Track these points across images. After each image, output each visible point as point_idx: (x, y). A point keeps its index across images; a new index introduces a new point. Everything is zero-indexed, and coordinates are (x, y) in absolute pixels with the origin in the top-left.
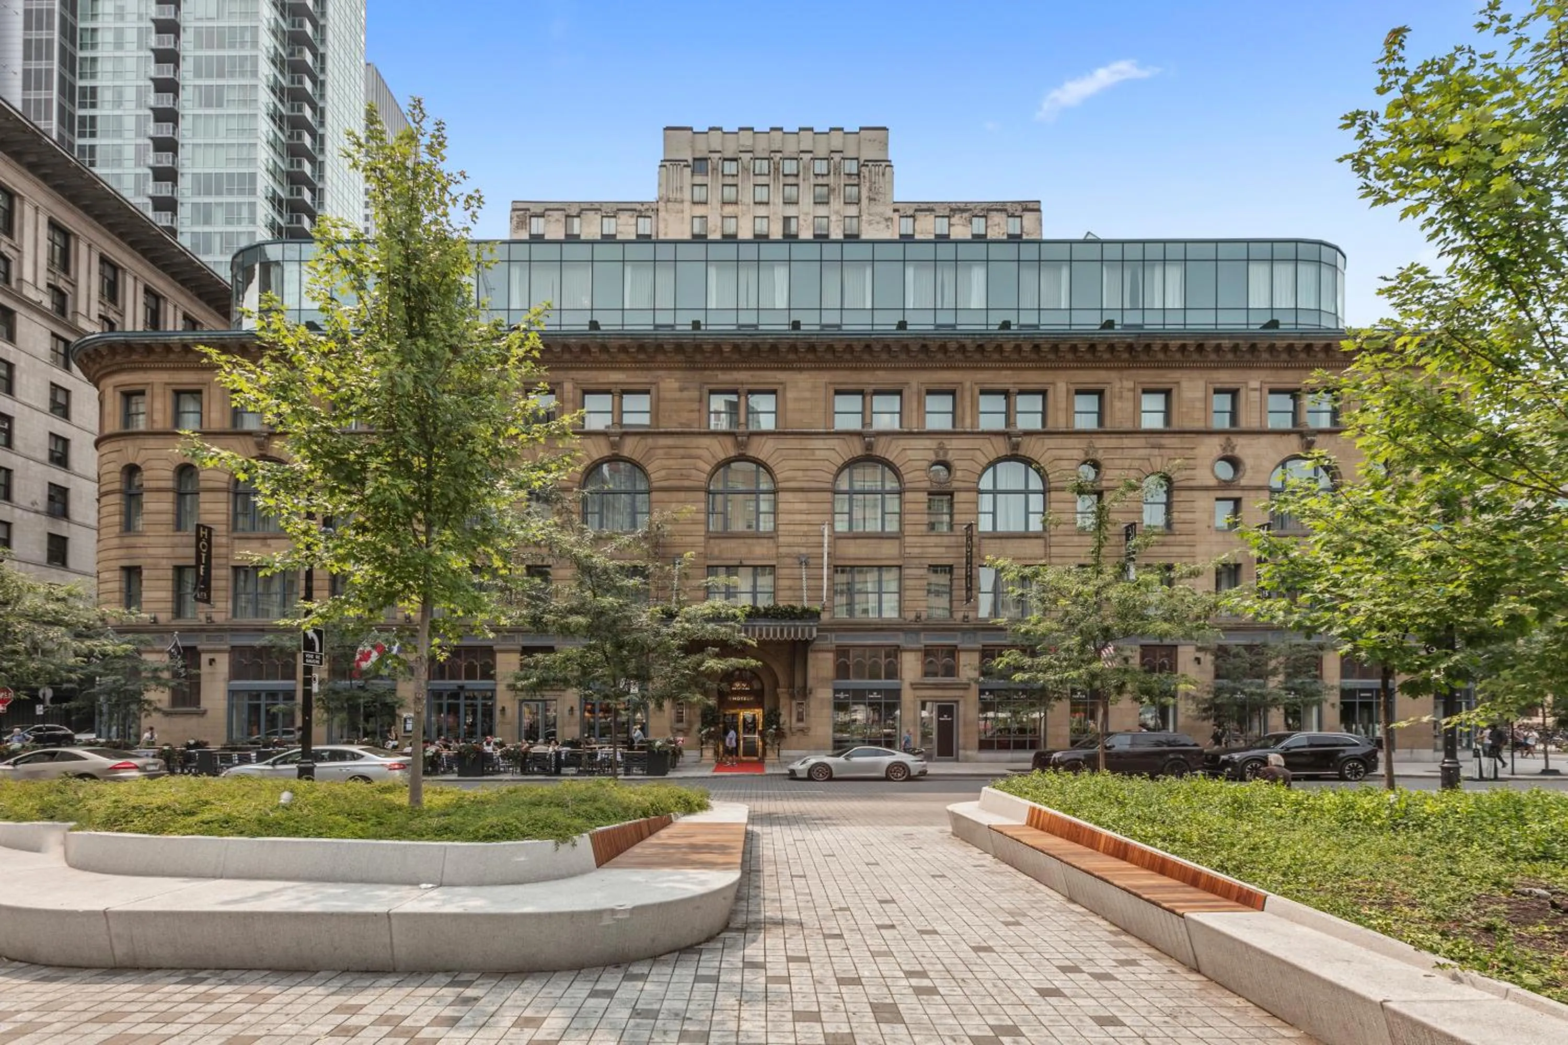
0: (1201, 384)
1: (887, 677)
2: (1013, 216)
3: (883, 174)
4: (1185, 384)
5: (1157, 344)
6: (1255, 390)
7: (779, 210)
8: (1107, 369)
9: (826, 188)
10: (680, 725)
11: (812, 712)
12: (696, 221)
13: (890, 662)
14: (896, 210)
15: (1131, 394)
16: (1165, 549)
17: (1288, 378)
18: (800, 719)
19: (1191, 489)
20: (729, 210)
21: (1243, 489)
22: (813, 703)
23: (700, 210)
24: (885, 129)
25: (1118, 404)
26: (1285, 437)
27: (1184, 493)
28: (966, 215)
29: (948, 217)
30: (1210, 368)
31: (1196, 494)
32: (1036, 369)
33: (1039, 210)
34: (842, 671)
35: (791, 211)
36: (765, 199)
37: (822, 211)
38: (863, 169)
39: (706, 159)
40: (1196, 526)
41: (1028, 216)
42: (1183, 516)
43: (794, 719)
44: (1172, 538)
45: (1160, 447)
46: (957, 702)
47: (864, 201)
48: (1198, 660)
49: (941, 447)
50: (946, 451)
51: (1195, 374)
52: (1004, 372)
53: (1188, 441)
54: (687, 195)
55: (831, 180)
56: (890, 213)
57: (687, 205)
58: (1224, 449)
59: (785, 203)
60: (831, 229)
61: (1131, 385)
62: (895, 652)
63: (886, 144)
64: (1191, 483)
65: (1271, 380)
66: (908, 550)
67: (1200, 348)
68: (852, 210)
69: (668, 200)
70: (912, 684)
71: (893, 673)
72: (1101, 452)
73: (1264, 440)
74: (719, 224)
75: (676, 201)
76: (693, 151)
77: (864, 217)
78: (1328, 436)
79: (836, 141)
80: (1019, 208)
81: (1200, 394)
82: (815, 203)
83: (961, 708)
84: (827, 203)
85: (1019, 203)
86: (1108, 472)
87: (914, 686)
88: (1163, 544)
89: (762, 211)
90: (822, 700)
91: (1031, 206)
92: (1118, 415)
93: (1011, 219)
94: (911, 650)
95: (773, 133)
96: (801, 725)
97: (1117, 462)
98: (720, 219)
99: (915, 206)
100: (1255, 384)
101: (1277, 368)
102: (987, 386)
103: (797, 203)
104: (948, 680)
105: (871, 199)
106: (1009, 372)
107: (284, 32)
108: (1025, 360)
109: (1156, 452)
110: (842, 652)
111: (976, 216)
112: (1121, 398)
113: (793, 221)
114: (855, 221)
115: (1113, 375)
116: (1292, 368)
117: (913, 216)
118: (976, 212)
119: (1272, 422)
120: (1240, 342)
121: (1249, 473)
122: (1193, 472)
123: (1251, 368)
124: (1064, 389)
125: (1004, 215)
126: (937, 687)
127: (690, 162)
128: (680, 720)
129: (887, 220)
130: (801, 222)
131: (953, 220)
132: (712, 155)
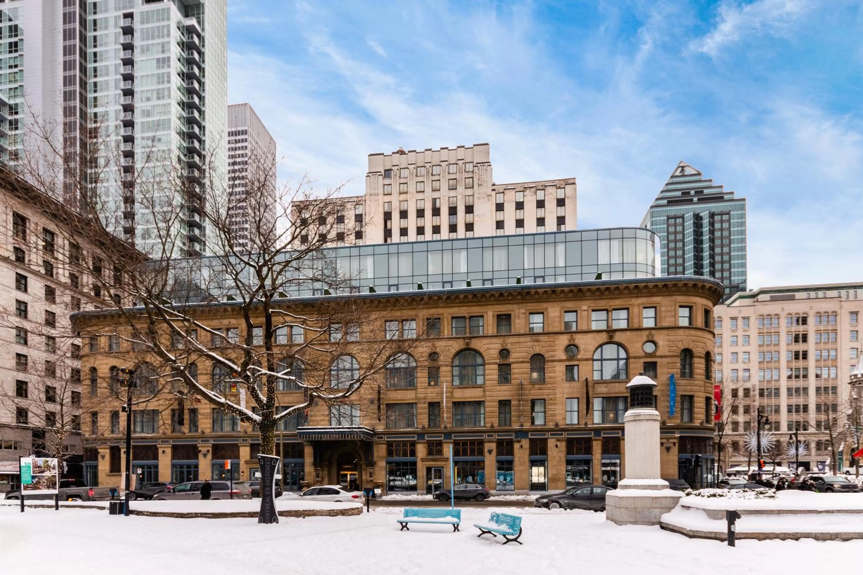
0: (558, 309)
1: (410, 456)
2: (560, 188)
3: (486, 170)
4: (550, 310)
5: (533, 291)
6: (585, 310)
7: (429, 195)
8: (512, 304)
9: (455, 181)
10: (317, 479)
11: (377, 473)
12: (386, 205)
13: (412, 449)
14: (493, 190)
15: (524, 316)
16: (541, 391)
17: (602, 304)
18: (371, 476)
19: (553, 361)
20: (403, 197)
21: (579, 360)
22: (377, 469)
23: (387, 199)
24: (487, 144)
25: (517, 321)
26: (600, 334)
27: (550, 364)
28: (533, 190)
29: (523, 191)
30: (562, 301)
31: (556, 363)
32: (479, 305)
33: (574, 184)
34: (390, 453)
35: (436, 195)
36: (422, 190)
37: (452, 193)
38: (475, 168)
39: (391, 170)
40: (556, 380)
41: (568, 187)
42: (550, 375)
43: (368, 475)
44: (544, 386)
45: (538, 341)
46: (443, 467)
47: (476, 186)
48: (557, 446)
49: (433, 346)
50: (436, 348)
51: (555, 304)
52: (463, 308)
53: (552, 338)
54: (381, 191)
55: (458, 176)
56: (490, 192)
57: (381, 197)
58: (570, 341)
59: (433, 191)
60: (458, 203)
61: (523, 311)
62: (413, 444)
63: (489, 153)
64: (554, 358)
65: (593, 305)
66: (419, 395)
67: (554, 292)
68: (469, 192)
69: (371, 195)
70: (421, 459)
71: (413, 453)
72: (509, 345)
73: (590, 335)
74: (398, 206)
75: (375, 195)
76: (384, 166)
77: (476, 196)
78: (622, 332)
79: (461, 154)
80: (563, 183)
81: (558, 314)
82: (449, 189)
83: (445, 470)
84: (456, 189)
85: (563, 180)
86: (513, 354)
87: (422, 460)
88: (540, 389)
89: (420, 196)
90: (381, 467)
91: (570, 181)
92: (517, 326)
93: (558, 190)
94: (421, 443)
95: (426, 152)
96: (371, 479)
97: (518, 349)
98: (398, 203)
99: (505, 187)
100: (585, 308)
101: (595, 299)
102: (455, 315)
103: (439, 190)
104: (438, 457)
105: (479, 185)
106: (465, 308)
107: (184, 118)
108: (470, 302)
109: (536, 343)
110: (389, 445)
111: (539, 190)
112: (519, 318)
113: (438, 201)
114: (471, 197)
115: (515, 306)
116: (603, 299)
117: (503, 193)
118: (538, 187)
119: (594, 326)
120: (573, 288)
121: (582, 352)
122: (554, 353)
123: (582, 300)
124: (492, 315)
125: (554, 188)
126: (433, 460)
127: (383, 173)
128: (318, 476)
129: (488, 196)
130: (442, 201)
131: (525, 193)
132: (393, 168)
